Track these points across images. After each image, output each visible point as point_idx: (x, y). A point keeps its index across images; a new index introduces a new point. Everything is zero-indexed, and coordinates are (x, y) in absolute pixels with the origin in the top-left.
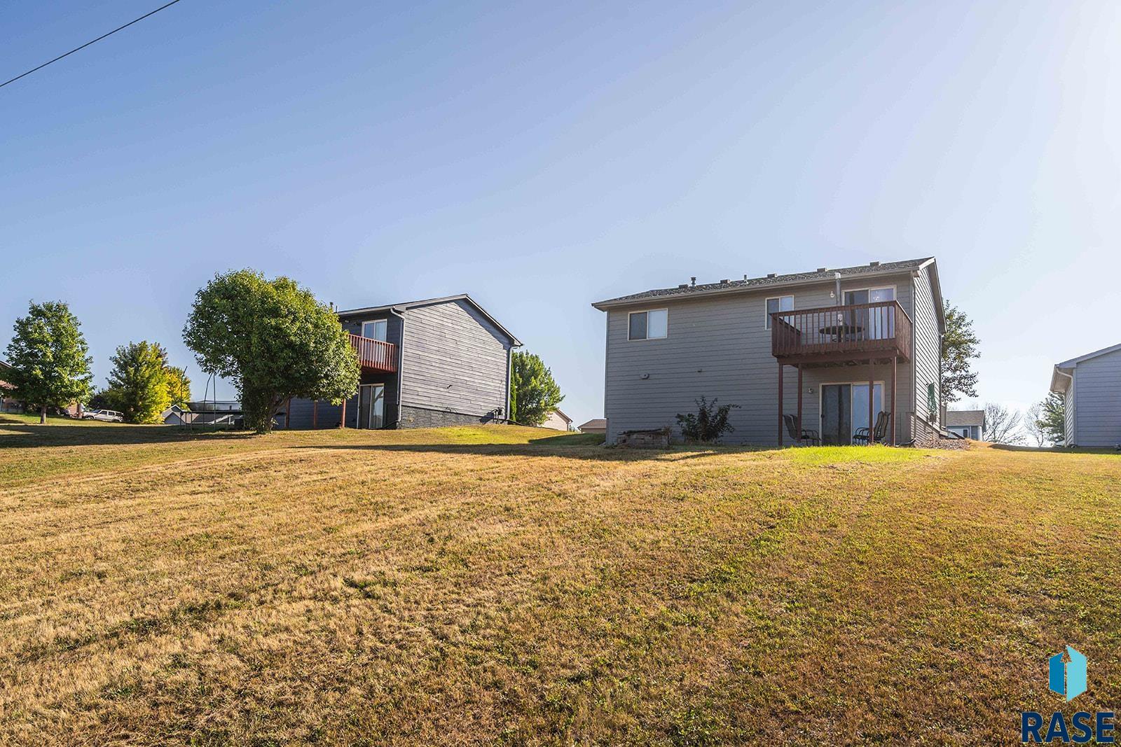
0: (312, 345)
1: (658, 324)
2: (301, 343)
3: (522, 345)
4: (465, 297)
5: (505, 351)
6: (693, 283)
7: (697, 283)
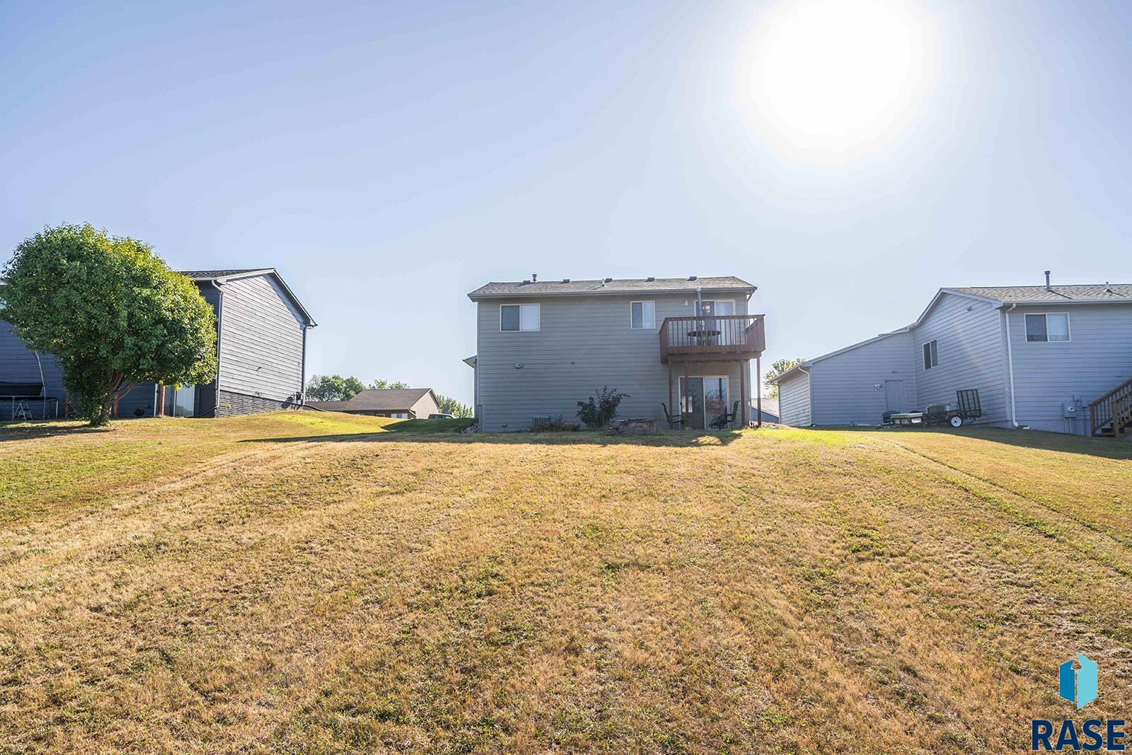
0: (186, 321)
1: (530, 318)
2: (174, 319)
3: (316, 325)
4: (272, 271)
5: (302, 331)
6: (534, 280)
7: (538, 280)
